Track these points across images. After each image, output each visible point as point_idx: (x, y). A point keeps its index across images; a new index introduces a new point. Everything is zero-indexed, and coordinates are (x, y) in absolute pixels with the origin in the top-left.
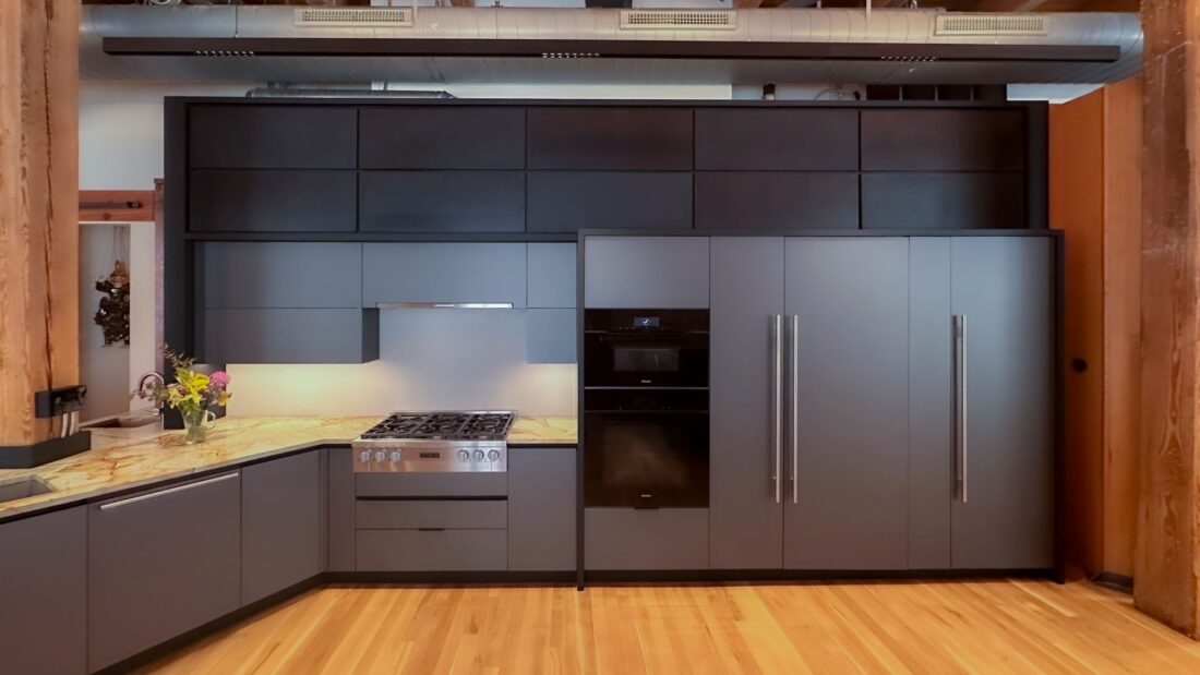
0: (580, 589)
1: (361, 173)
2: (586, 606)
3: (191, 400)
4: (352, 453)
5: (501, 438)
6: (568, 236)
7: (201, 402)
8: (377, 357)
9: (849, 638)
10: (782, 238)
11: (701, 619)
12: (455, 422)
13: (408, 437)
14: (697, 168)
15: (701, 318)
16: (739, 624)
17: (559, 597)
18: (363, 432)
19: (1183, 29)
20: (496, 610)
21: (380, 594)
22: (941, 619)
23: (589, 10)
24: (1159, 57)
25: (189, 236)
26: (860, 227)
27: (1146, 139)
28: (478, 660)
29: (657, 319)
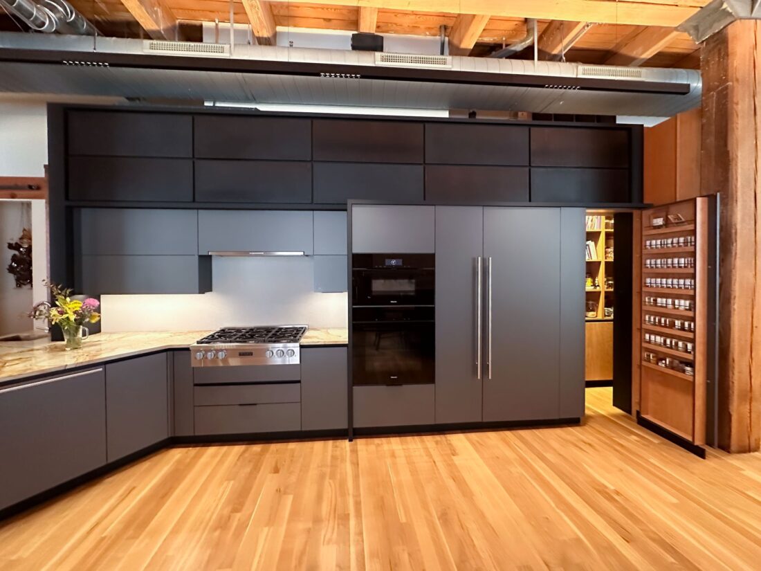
0: (351, 440)
1: (196, 160)
2: (354, 451)
3: (68, 318)
4: (190, 353)
5: (295, 341)
6: (341, 207)
7: (75, 320)
8: (210, 290)
9: (524, 462)
10: (481, 208)
11: (430, 456)
12: (265, 332)
13: (231, 342)
14: (426, 162)
15: (429, 259)
16: (454, 458)
17: (336, 447)
18: (199, 340)
19: (726, 75)
20: (293, 456)
21: (212, 450)
22: (581, 449)
23: (354, 51)
24: (712, 93)
25: (68, 203)
26: (530, 201)
27: (703, 146)
28: (278, 491)
29: (401, 260)
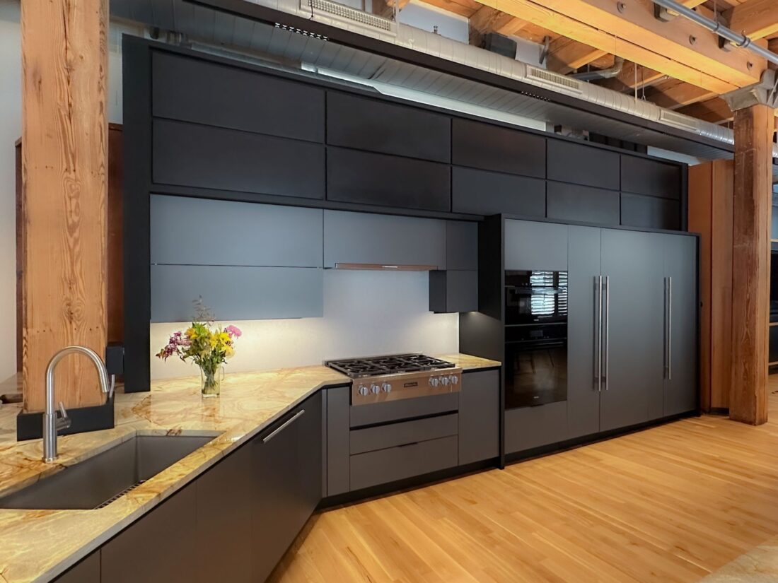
0: (502, 468)
1: (328, 148)
14: (548, 178)
17: (496, 475)
19: (752, 142)
24: (741, 152)
26: (621, 224)
